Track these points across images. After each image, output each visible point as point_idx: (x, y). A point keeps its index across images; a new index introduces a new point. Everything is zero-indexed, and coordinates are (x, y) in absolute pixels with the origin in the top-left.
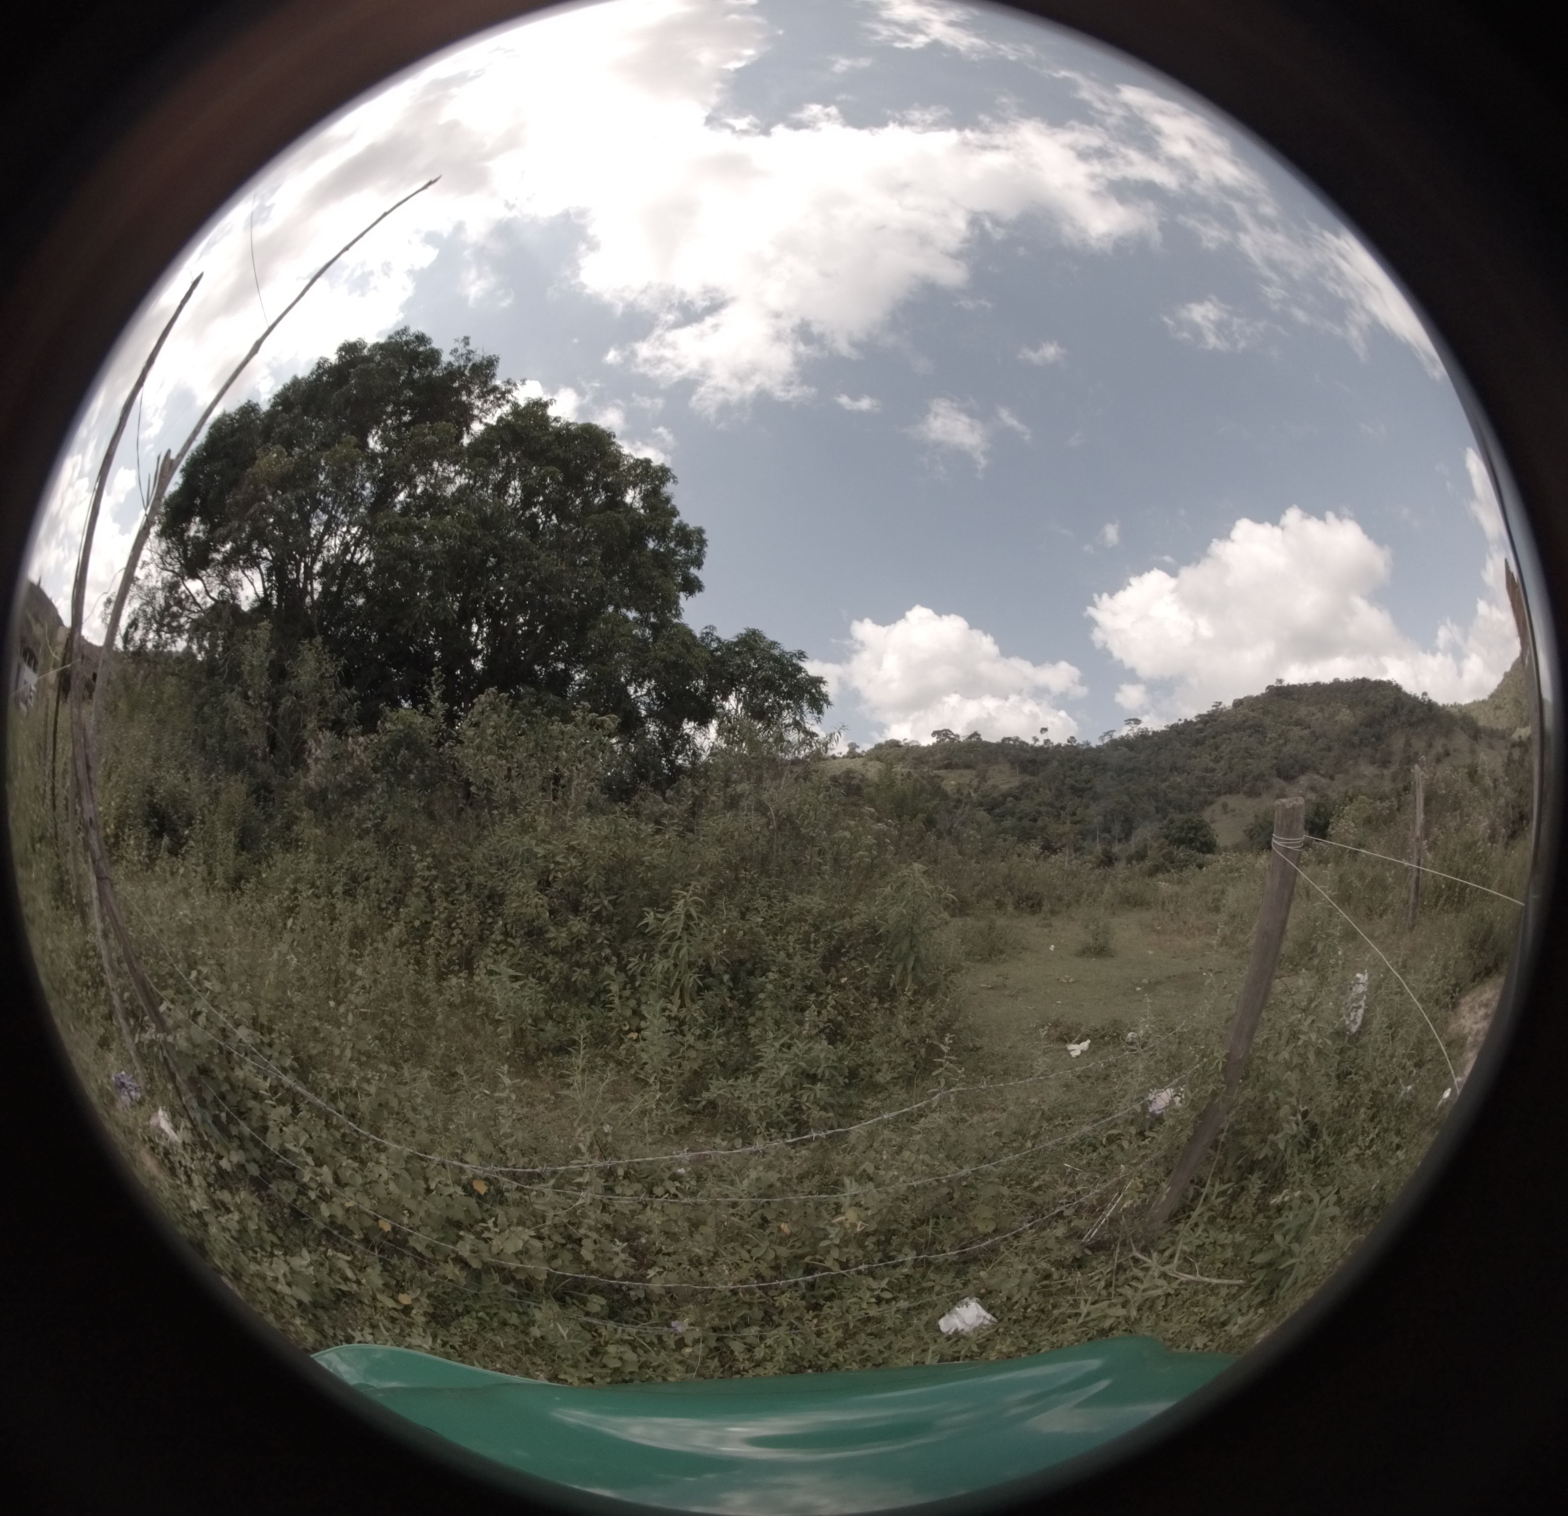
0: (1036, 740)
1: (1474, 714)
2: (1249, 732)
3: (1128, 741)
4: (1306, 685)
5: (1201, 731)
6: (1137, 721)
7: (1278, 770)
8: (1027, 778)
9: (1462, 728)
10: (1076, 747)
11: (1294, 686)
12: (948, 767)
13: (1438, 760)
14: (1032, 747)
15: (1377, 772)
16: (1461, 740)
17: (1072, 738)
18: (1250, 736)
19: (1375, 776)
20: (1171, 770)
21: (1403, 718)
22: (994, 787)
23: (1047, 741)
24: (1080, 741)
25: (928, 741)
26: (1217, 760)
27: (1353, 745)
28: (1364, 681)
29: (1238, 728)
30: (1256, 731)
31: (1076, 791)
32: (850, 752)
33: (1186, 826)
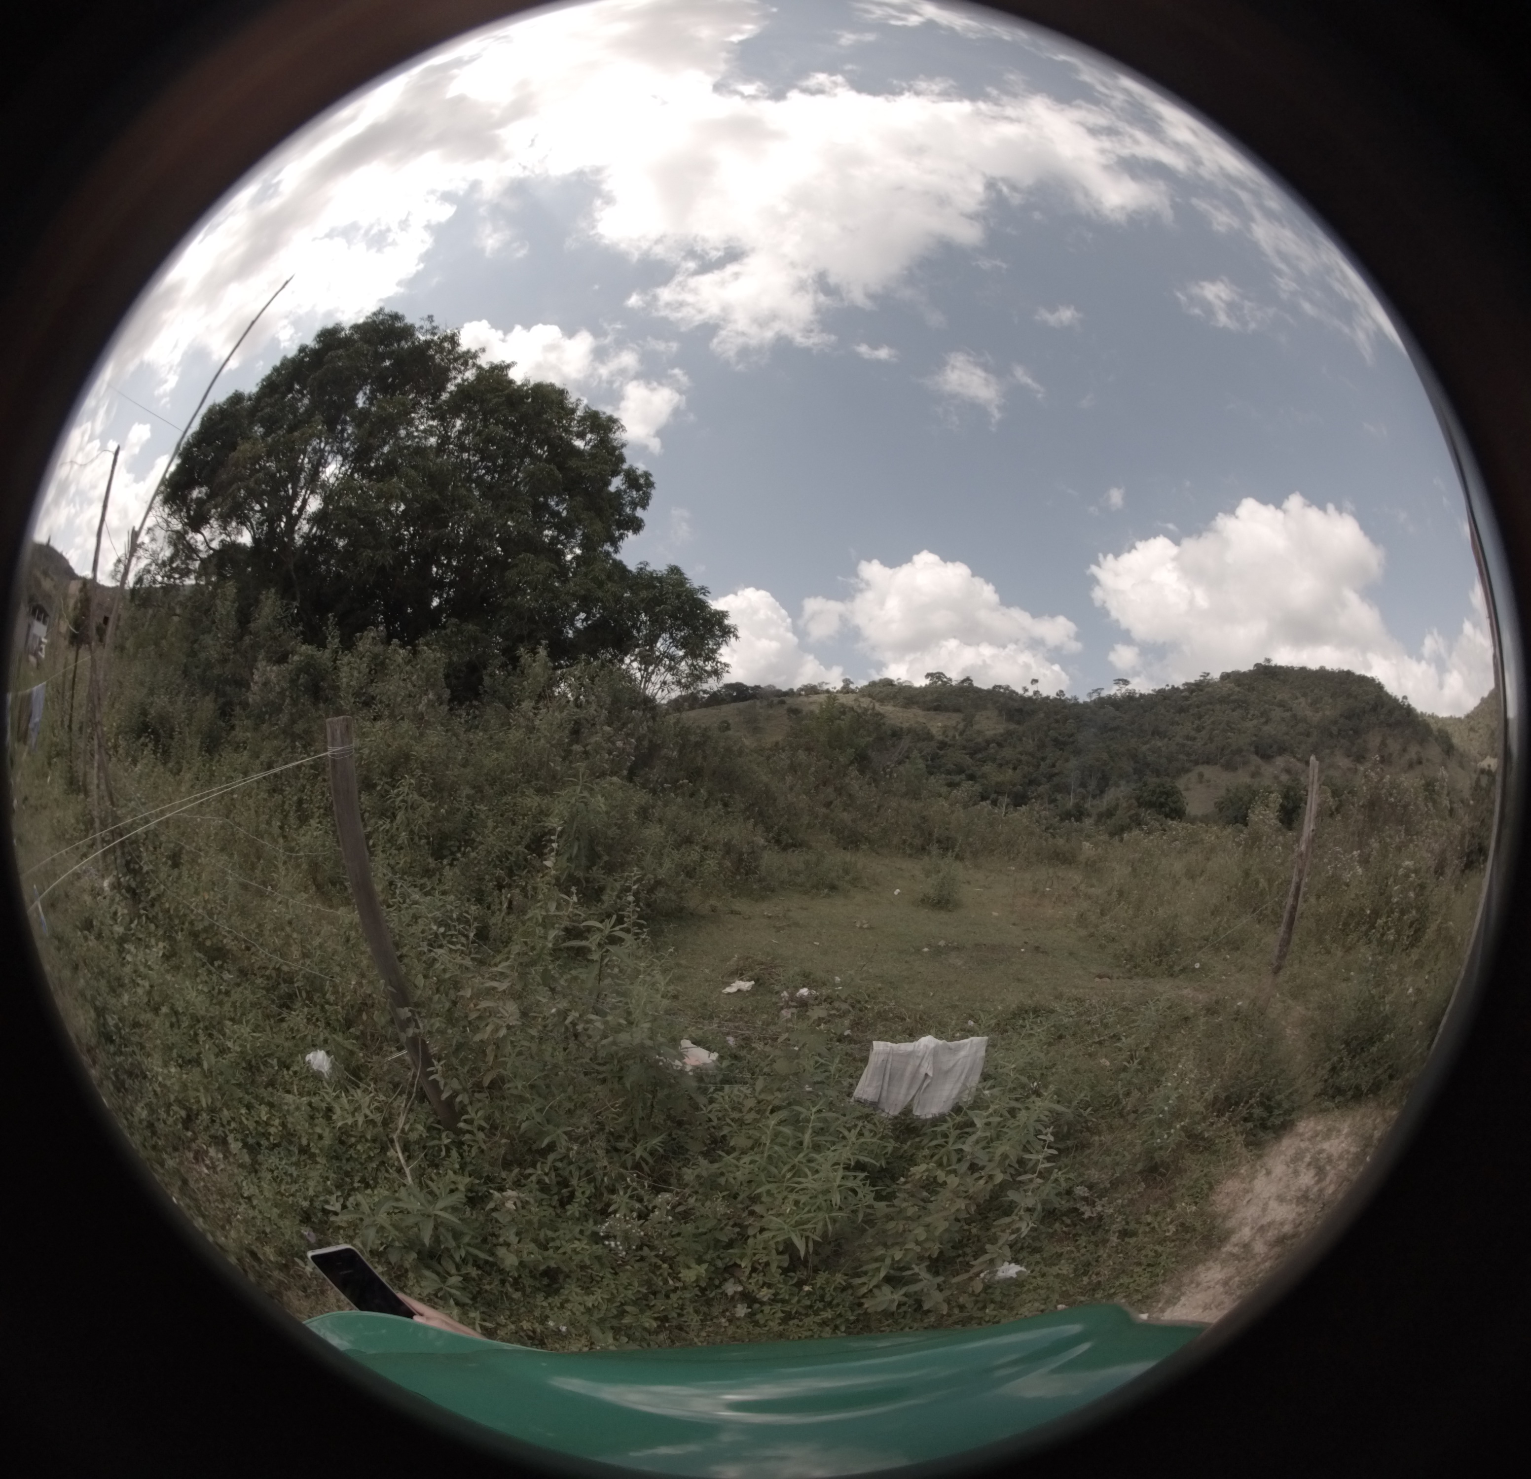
0: (1026, 690)
1: (1450, 729)
2: (1232, 705)
3: (1115, 700)
5: (1186, 698)
6: (1126, 682)
7: (1256, 747)
8: (1013, 727)
9: (1436, 739)
10: (1064, 701)
11: (1281, 667)
12: (937, 709)
13: (1411, 766)
14: (1021, 697)
15: (1351, 766)
16: (1434, 751)
17: (1061, 691)
18: (1233, 710)
19: (1349, 769)
20: (1153, 734)
21: (1382, 717)
22: (979, 732)
23: (1036, 693)
24: (1068, 695)
25: (921, 682)
26: (1199, 730)
27: (1331, 735)
28: (1349, 674)
29: (1224, 700)
30: (1240, 706)
31: (1059, 744)
32: (844, 688)
33: (1158, 790)
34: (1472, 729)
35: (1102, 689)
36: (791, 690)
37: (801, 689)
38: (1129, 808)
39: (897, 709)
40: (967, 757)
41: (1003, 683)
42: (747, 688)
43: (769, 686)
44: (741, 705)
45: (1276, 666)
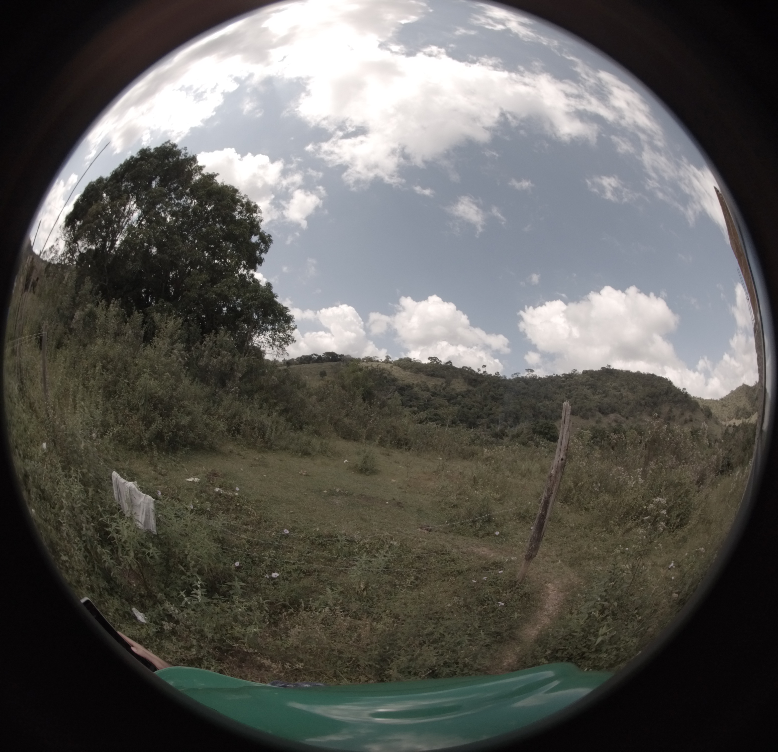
0: (479, 370)
1: (710, 405)
2: (588, 387)
3: (526, 379)
4: (622, 371)
5: (563, 381)
6: (532, 371)
7: (600, 408)
8: (471, 388)
9: (702, 410)
10: (499, 377)
11: (616, 370)
12: (432, 375)
13: (686, 422)
14: (477, 373)
16: (700, 416)
17: (498, 373)
18: (588, 389)
20: (545, 398)
21: (670, 398)
22: (453, 389)
23: (485, 372)
24: (501, 375)
25: (426, 361)
26: (569, 397)
27: (641, 405)
28: (653, 375)
29: (583, 384)
30: (592, 388)
31: (494, 399)
32: (386, 360)
33: (544, 426)
34: (724, 405)
35: (519, 373)
36: (359, 359)
37: (365, 359)
38: (528, 433)
39: (412, 374)
40: (446, 401)
41: (468, 366)
42: (337, 355)
43: (348, 355)
44: (333, 364)
45: (613, 369)
